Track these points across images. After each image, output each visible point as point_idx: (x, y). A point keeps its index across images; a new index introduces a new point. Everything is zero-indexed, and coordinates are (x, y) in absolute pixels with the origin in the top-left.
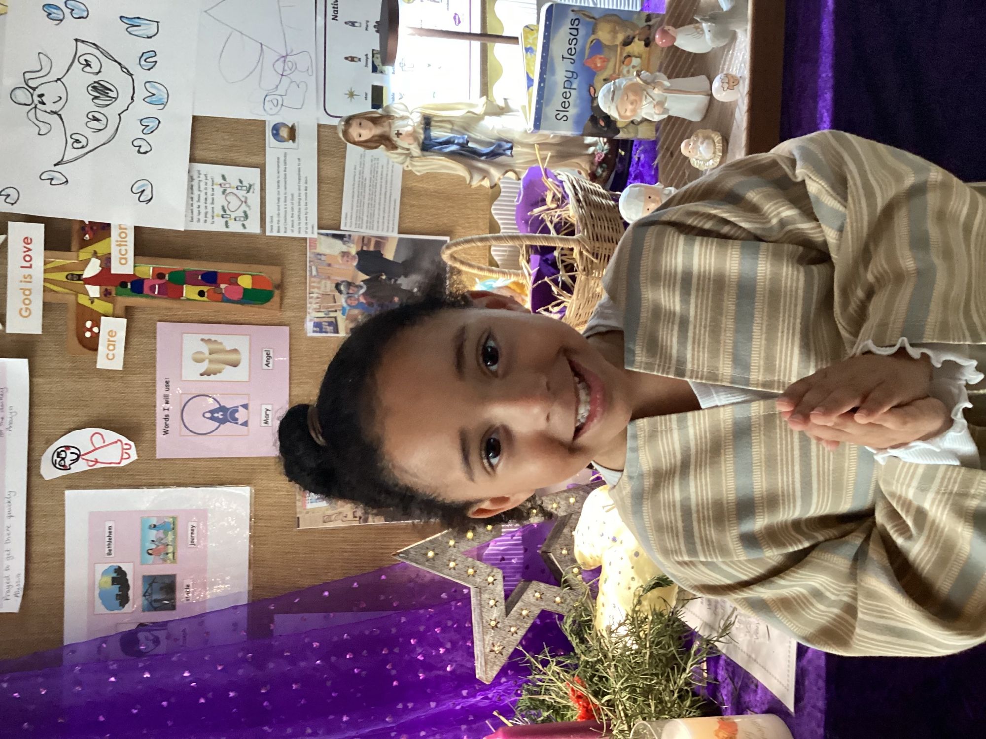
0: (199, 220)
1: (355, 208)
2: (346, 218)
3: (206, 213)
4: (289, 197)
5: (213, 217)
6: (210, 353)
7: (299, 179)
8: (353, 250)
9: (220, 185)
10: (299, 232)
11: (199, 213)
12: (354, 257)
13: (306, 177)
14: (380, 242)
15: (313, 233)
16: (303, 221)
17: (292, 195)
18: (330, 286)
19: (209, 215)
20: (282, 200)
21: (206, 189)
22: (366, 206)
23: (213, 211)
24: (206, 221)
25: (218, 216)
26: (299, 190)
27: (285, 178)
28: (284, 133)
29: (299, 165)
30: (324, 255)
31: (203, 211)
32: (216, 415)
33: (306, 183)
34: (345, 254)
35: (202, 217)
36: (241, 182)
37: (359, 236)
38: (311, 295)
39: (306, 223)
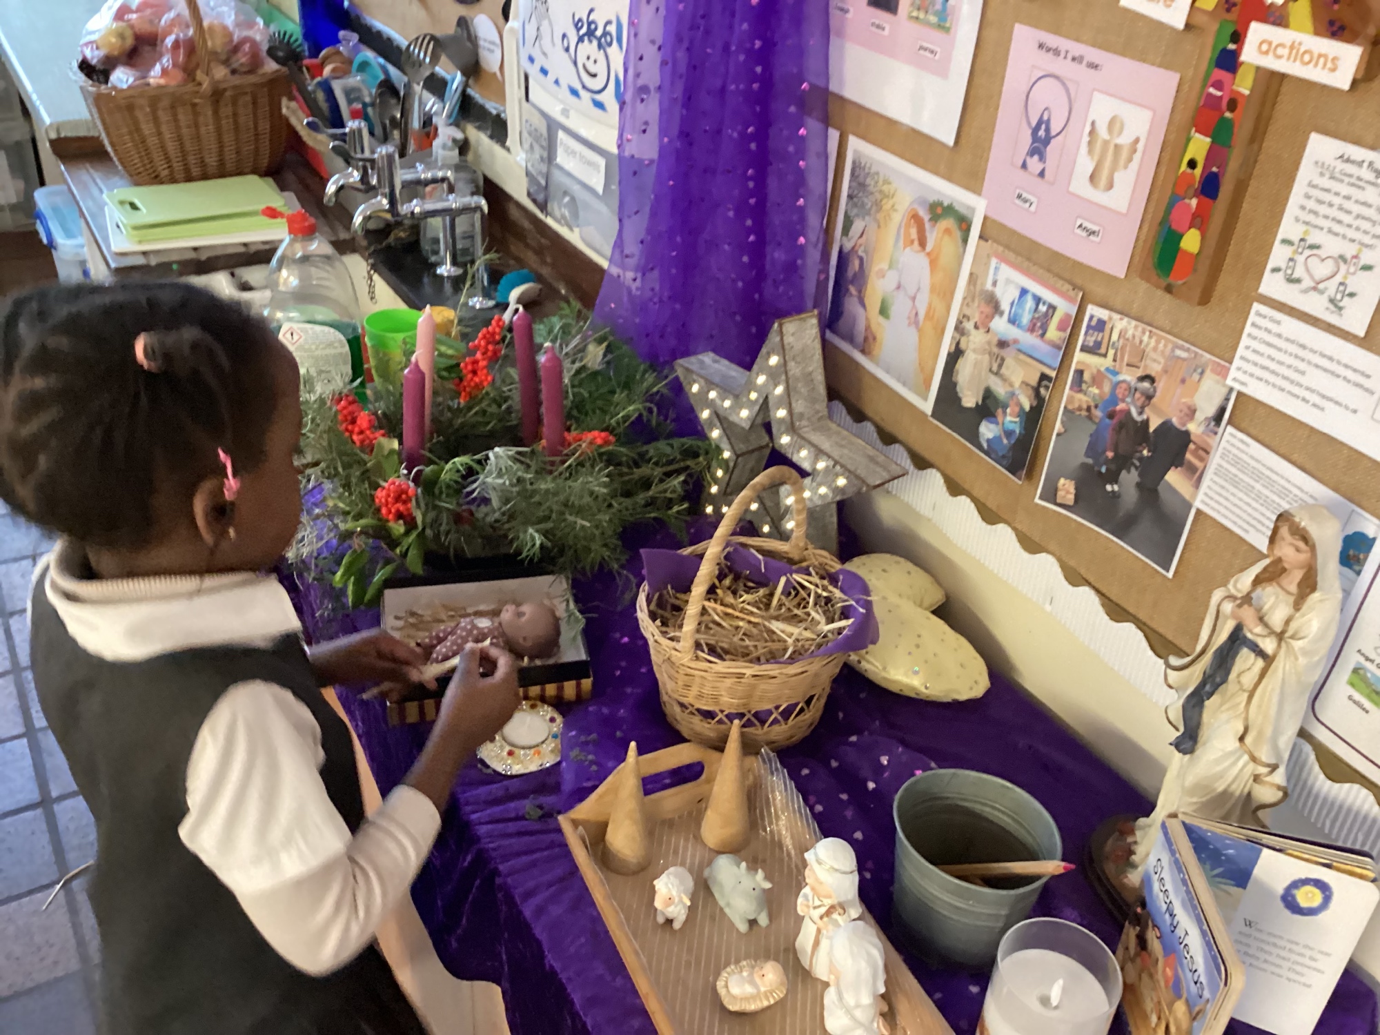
0: (1308, 197)
1: (1253, 463)
2: (1242, 441)
3: (1315, 213)
4: (1302, 366)
5: (1307, 223)
6: (1116, 146)
7: (1323, 397)
8: (1194, 428)
9: (1356, 257)
10: (1242, 358)
11: (1320, 202)
12: (1184, 425)
13: (1322, 409)
14: (1196, 476)
15: (1234, 379)
16: (1258, 372)
17: (1303, 373)
19: (1311, 218)
20: (1301, 353)
21: (1358, 229)
22: (1252, 482)
23: (1316, 227)
24: (1303, 208)
25: (1306, 232)
26: (1308, 389)
27: (1333, 373)
29: (1347, 408)
30: (1199, 381)
31: (1323, 210)
32: (1043, 127)
33: (1314, 405)
34: (1191, 412)
35: (1311, 204)
36: (1352, 295)
37: (1211, 447)
38: (1147, 333)
39: (1252, 375)
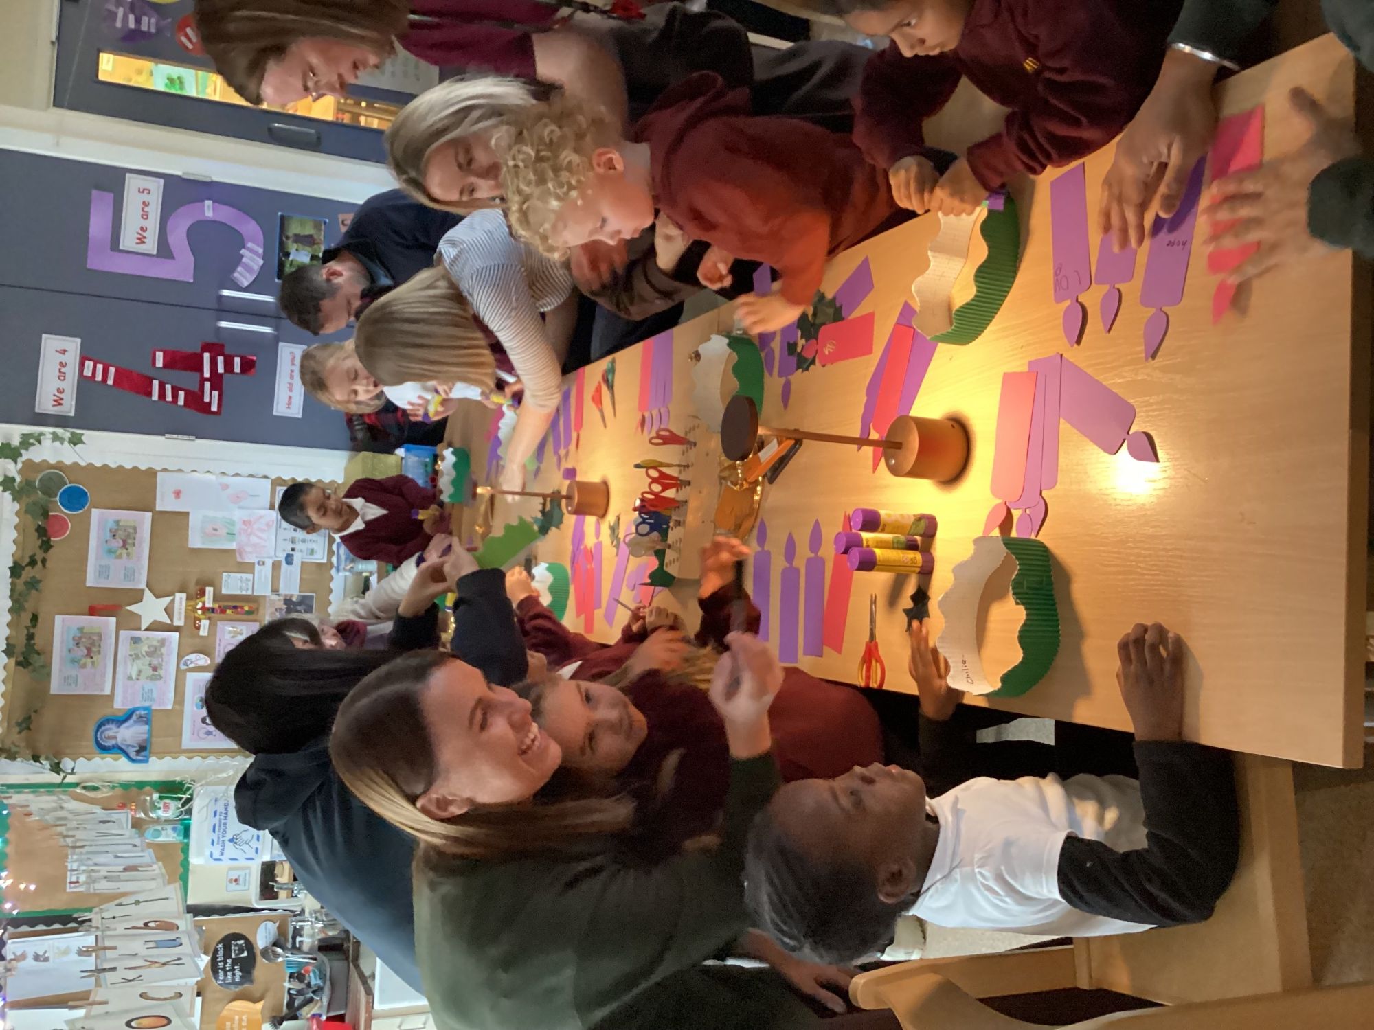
1: (284, 585)
2: (280, 589)
4: (262, 583)
7: (265, 577)
8: (282, 598)
9: (240, 580)
10: (265, 593)
12: (282, 600)
14: (291, 596)
15: (269, 593)
16: (266, 590)
18: (274, 610)
22: (287, 585)
24: (237, 591)
25: (239, 589)
26: (265, 580)
27: (261, 577)
28: (261, 563)
29: (265, 573)
30: (273, 600)
33: (268, 578)
34: (279, 600)
36: (246, 578)
37: (285, 594)
